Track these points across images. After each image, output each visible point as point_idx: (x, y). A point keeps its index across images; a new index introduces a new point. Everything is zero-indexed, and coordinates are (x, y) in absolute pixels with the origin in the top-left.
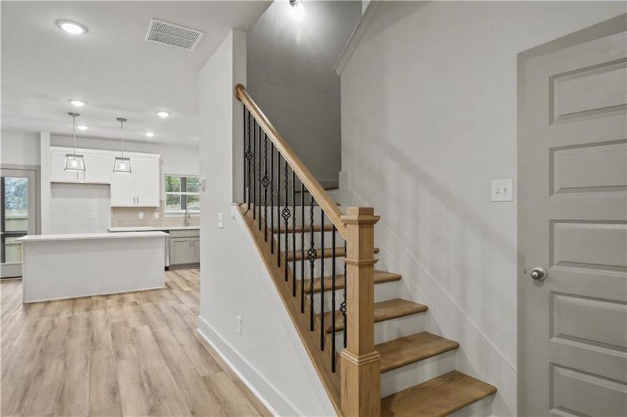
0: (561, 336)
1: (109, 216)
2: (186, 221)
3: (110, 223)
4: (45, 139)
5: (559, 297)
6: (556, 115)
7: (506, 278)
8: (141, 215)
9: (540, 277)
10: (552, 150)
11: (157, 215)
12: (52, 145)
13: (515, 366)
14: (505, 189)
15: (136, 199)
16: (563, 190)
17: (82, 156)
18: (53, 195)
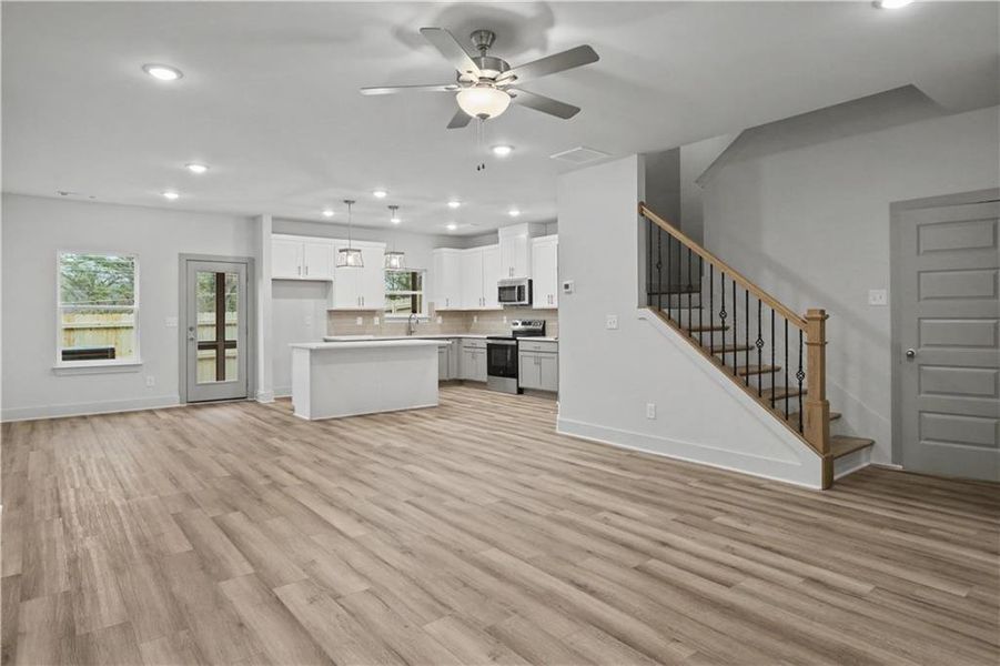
0: (928, 392)
1: (324, 322)
2: (410, 328)
3: (325, 330)
4: (267, 225)
5: (925, 368)
6: (922, 250)
7: (882, 360)
8: (360, 321)
9: (911, 356)
10: (919, 272)
11: (377, 319)
12: (273, 232)
13: (888, 422)
14: (880, 297)
15: (361, 300)
16: (926, 298)
17: (359, 251)
18: (275, 296)
